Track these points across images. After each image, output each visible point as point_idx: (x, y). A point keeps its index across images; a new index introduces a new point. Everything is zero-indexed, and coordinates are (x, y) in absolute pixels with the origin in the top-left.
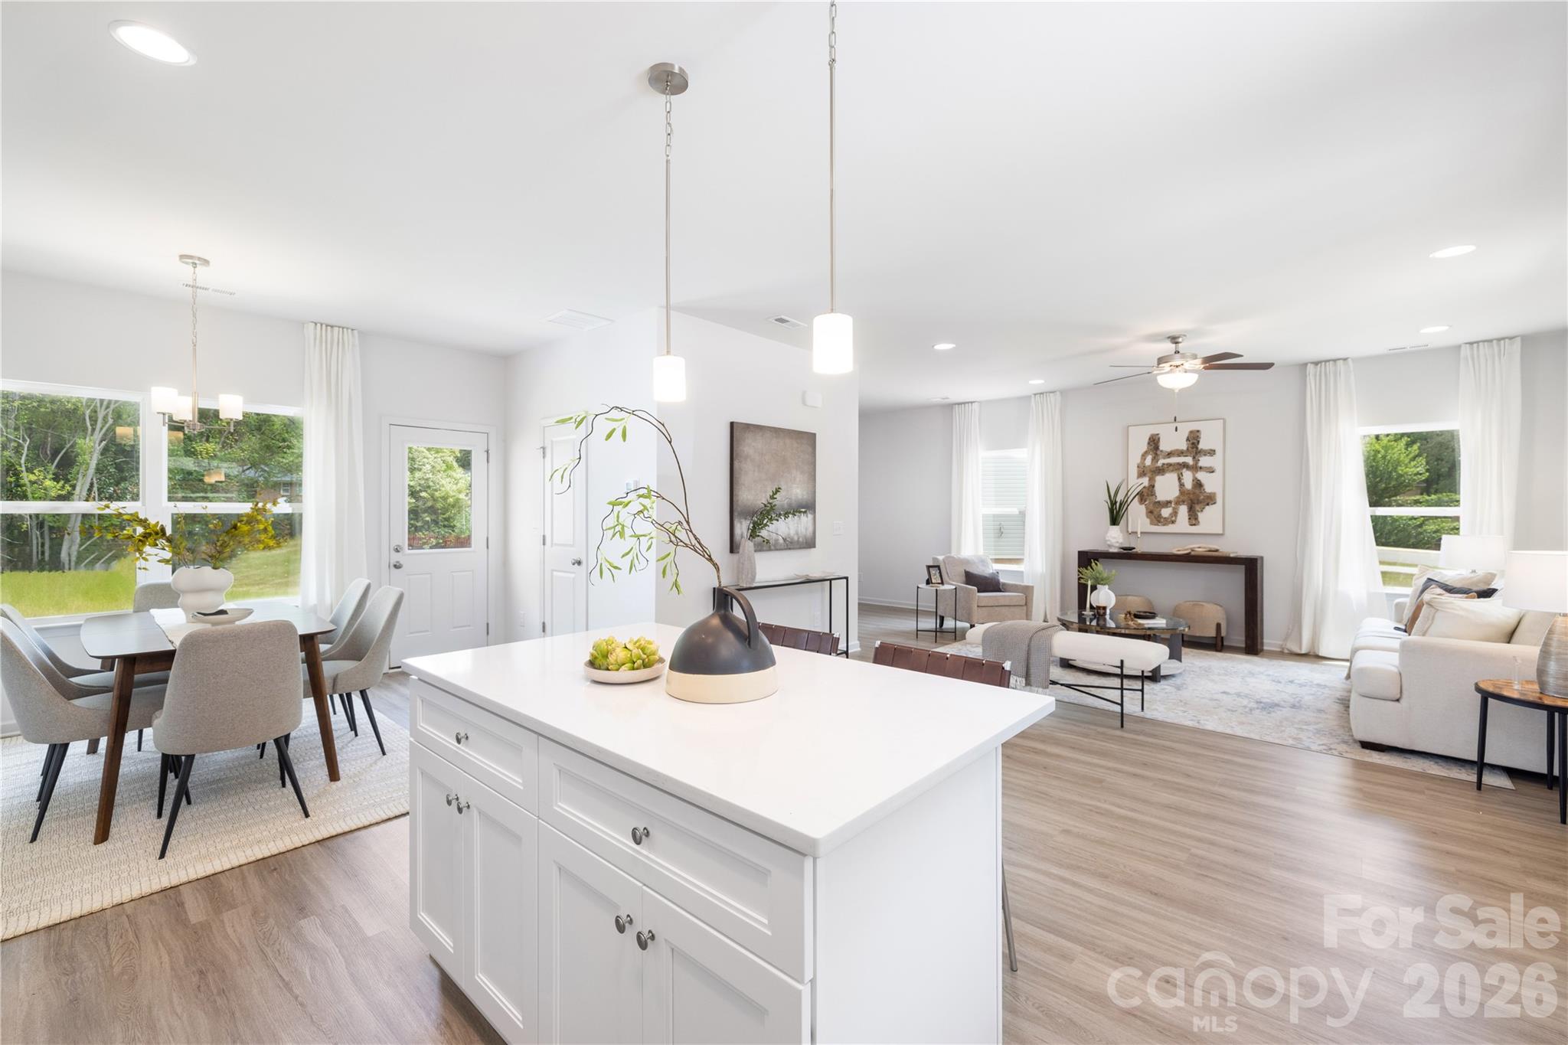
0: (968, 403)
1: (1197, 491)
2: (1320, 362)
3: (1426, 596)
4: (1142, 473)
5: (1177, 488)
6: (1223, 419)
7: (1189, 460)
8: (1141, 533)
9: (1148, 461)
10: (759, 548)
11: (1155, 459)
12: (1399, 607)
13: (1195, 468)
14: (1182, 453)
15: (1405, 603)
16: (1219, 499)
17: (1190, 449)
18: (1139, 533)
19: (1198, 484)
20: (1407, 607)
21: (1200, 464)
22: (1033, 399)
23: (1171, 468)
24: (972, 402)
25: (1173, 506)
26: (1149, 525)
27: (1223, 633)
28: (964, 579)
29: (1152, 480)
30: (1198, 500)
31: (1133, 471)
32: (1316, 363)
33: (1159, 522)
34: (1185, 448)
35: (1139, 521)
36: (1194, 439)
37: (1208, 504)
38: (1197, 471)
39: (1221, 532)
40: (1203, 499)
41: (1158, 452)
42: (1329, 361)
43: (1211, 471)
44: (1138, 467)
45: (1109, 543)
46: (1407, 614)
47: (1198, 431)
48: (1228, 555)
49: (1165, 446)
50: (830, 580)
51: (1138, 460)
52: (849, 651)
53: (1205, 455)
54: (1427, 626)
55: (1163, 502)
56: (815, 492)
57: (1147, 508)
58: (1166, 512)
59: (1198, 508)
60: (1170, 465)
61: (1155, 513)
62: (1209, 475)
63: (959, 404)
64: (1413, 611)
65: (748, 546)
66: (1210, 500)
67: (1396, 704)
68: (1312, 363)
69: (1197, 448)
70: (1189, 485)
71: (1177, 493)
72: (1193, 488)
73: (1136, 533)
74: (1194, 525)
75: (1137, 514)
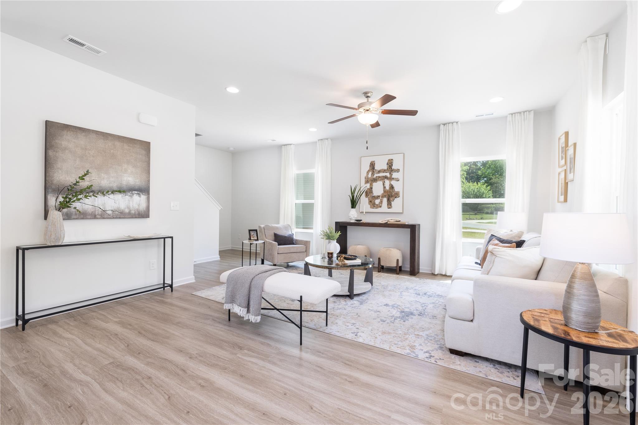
0: (288, 144)
1: (391, 191)
2: (446, 124)
3: (491, 247)
4: (367, 182)
5: (383, 189)
6: (403, 153)
7: (388, 174)
8: (366, 212)
9: (370, 176)
10: (68, 217)
11: (373, 174)
12: (478, 250)
13: (391, 179)
14: (385, 171)
15: (481, 248)
16: (401, 195)
17: (388, 169)
18: (364, 212)
19: (392, 187)
20: (481, 251)
21: (393, 177)
22: (318, 142)
23: (380, 179)
24: (290, 144)
25: (380, 198)
26: (370, 208)
27: (400, 264)
28: (273, 238)
29: (371, 185)
30: (392, 195)
31: (363, 181)
32: (444, 125)
33: (374, 206)
34: (386, 169)
35: (365, 206)
36: (390, 163)
37: (396, 197)
38: (391, 181)
39: (401, 212)
40: (394, 195)
41: (374, 171)
42: (450, 123)
43: (398, 180)
44: (365, 178)
45: (350, 217)
46: (481, 255)
47: (392, 160)
48: (405, 224)
49: (377, 167)
50: (164, 238)
51: (365, 175)
52: (173, 286)
53: (395, 172)
54: (490, 267)
55: (376, 196)
56: (149, 181)
57: (369, 200)
58: (377, 202)
59: (391, 199)
60: (379, 177)
61: (373, 202)
62: (396, 182)
63: (284, 145)
64: (484, 253)
65: (55, 215)
66: (397, 195)
67: (471, 323)
68: (443, 124)
69: (392, 168)
70: (388, 188)
71: (382, 192)
72: (389, 189)
73: (363, 212)
74: (390, 208)
75: (364, 202)
